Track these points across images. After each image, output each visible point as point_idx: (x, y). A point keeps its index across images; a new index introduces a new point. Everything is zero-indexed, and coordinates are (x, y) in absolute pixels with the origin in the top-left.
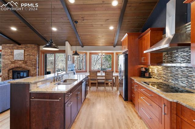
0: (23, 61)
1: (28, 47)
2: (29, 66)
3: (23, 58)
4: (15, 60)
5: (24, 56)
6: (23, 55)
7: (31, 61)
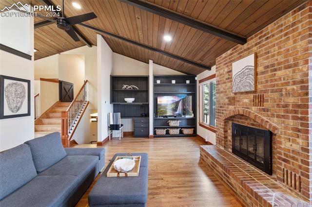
0: (252, 96)
1: (267, 38)
2: (273, 116)
3: (253, 83)
4: (235, 94)
5: (256, 74)
6: (253, 72)
7: (281, 90)
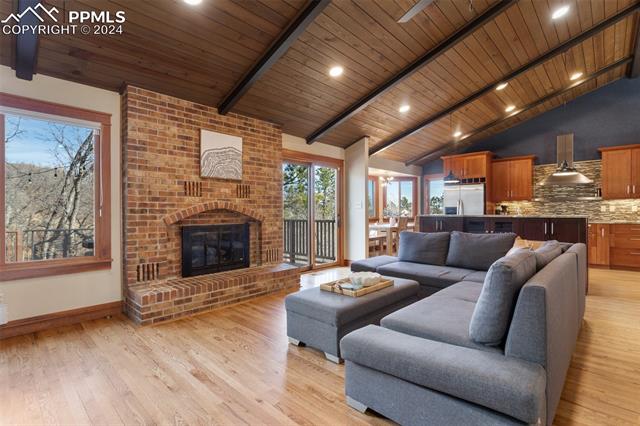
0: (235, 185)
1: (252, 130)
2: (259, 207)
3: (240, 171)
4: (204, 178)
6: (241, 159)
7: (265, 184)
